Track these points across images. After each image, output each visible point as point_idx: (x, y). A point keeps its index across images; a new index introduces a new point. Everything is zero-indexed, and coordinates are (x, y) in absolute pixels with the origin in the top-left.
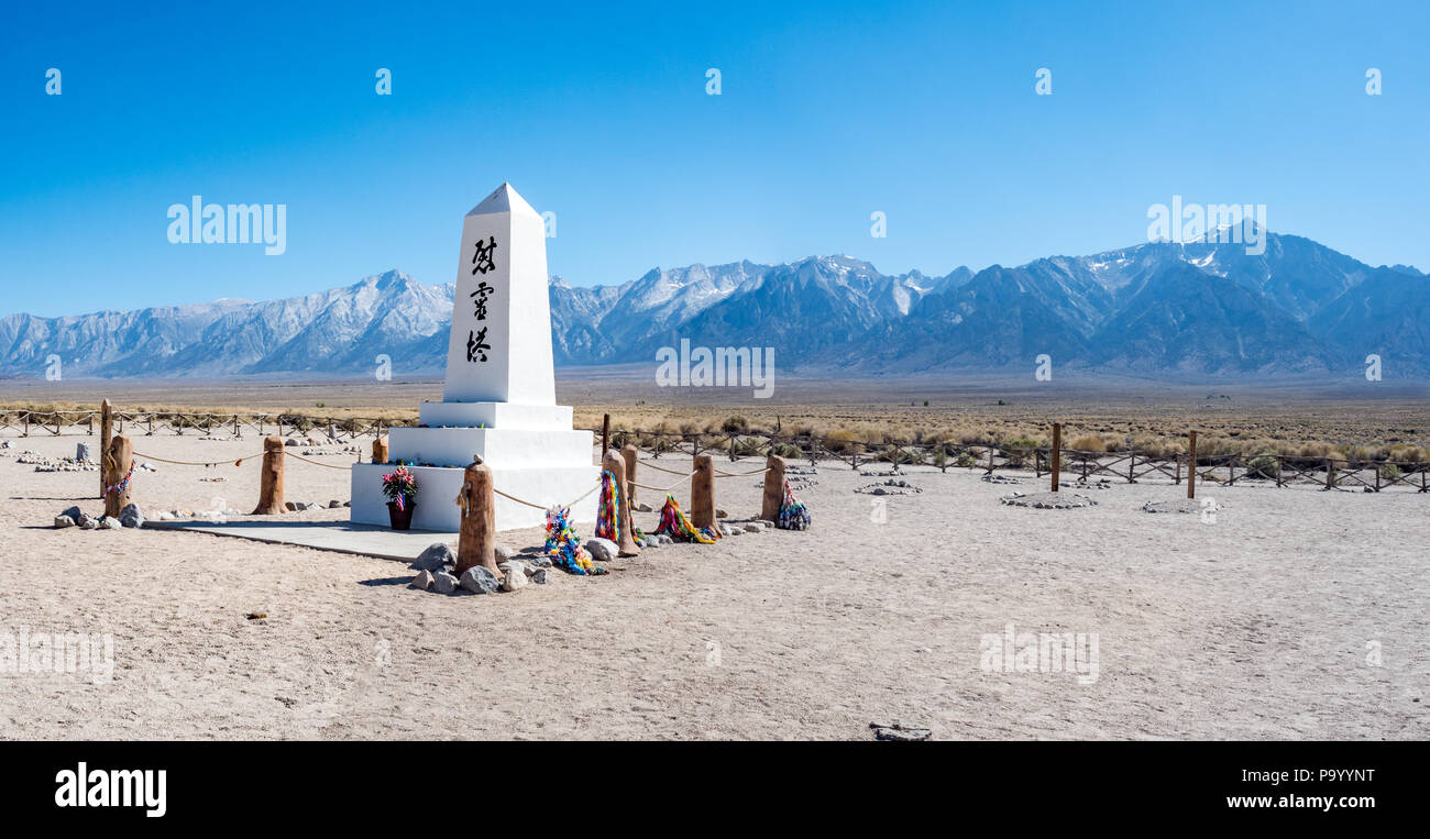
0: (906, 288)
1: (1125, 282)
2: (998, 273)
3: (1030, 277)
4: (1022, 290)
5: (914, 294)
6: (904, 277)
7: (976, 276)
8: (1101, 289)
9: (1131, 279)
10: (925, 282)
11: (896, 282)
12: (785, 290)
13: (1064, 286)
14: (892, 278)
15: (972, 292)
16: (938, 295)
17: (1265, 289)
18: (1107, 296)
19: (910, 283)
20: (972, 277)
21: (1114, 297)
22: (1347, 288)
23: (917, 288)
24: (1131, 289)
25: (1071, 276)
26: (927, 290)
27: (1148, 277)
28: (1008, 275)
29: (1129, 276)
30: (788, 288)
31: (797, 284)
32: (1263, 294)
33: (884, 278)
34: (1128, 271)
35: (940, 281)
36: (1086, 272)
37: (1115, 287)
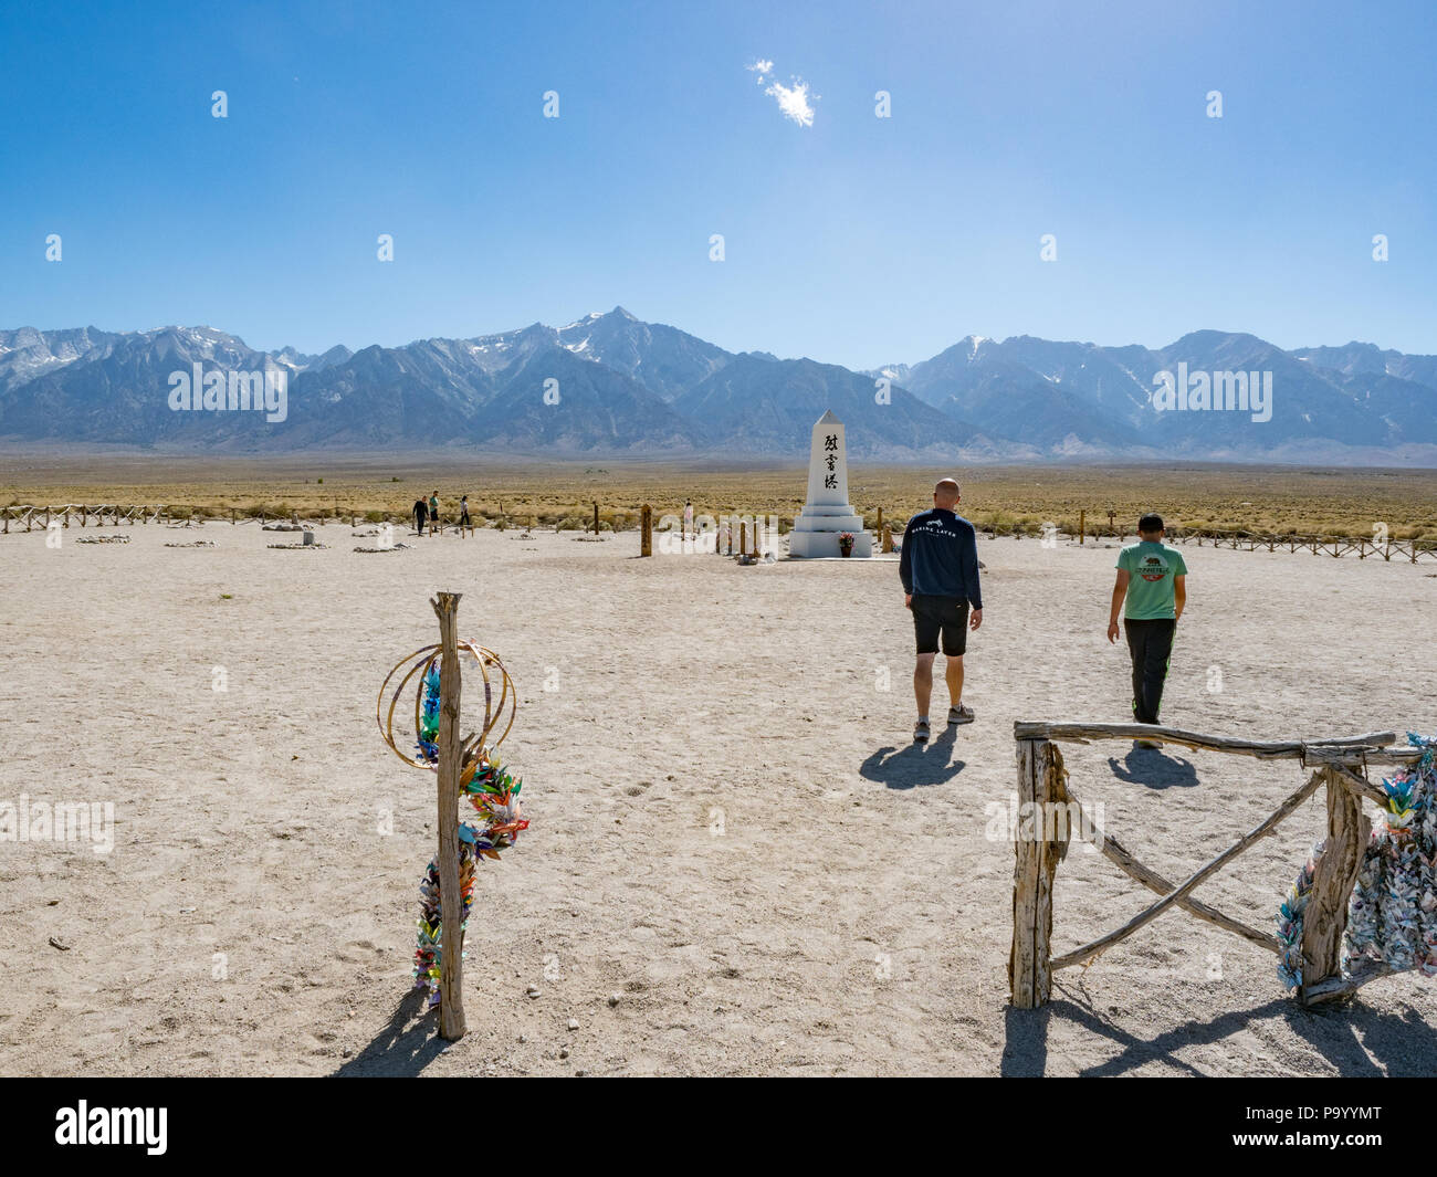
0: (280, 365)
1: (504, 365)
2: (378, 354)
3: (411, 359)
4: (403, 371)
5: (290, 372)
6: (277, 354)
7: (355, 356)
8: (481, 371)
9: (509, 363)
10: (300, 359)
11: (269, 358)
12: (139, 360)
13: (445, 369)
14: (264, 354)
15: (351, 371)
16: (314, 372)
17: (635, 373)
18: (487, 378)
19: (283, 359)
20: (350, 357)
21: (493, 379)
22: (710, 373)
23: (291, 366)
24: (509, 372)
25: (451, 358)
26: (302, 368)
27: (527, 360)
28: (387, 355)
29: (508, 359)
30: (143, 359)
31: (154, 357)
32: (634, 378)
33: (254, 354)
34: (508, 354)
35: (315, 359)
36: (466, 355)
37: (493, 370)
